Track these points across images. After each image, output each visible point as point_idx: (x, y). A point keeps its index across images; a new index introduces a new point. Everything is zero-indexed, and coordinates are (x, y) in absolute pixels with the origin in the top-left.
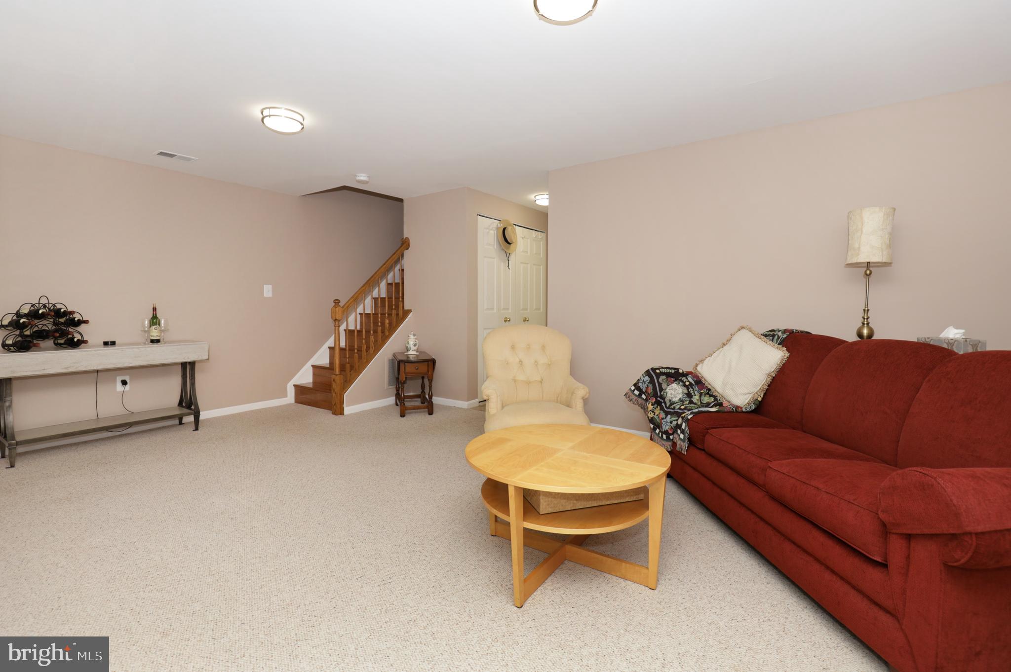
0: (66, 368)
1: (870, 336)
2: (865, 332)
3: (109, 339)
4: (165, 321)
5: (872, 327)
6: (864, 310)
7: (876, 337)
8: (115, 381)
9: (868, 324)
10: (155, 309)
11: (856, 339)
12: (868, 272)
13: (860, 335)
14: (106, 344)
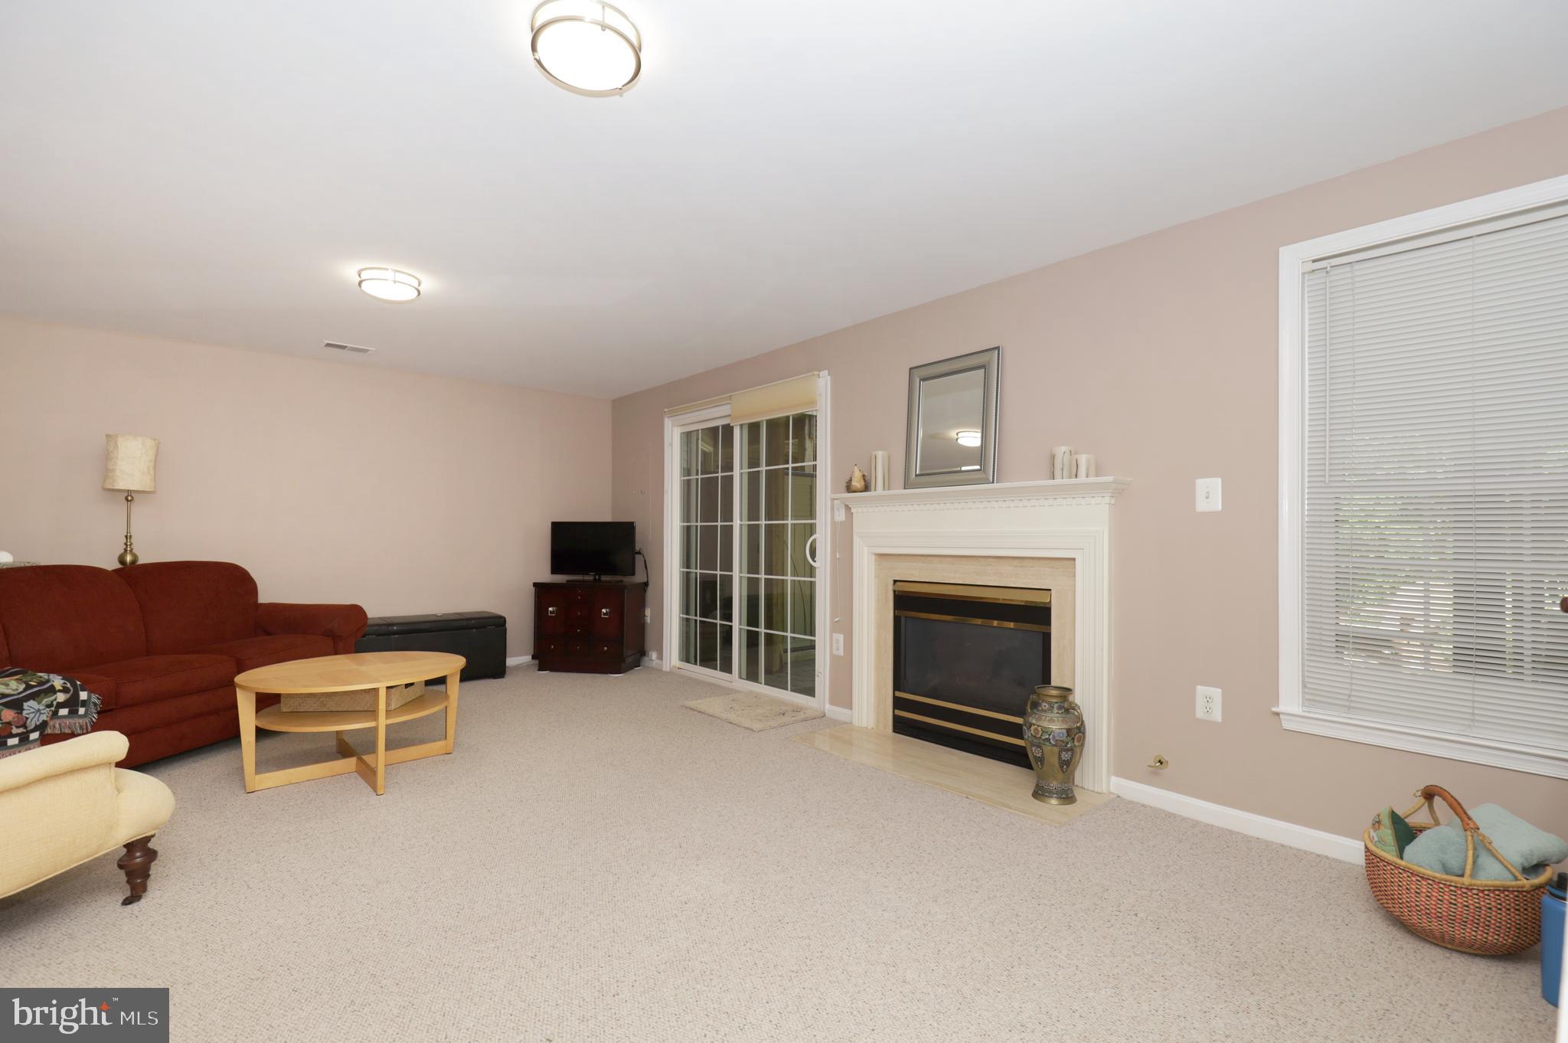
1: (134, 562)
2: (129, 558)
5: (136, 553)
6: (126, 537)
7: (142, 561)
9: (131, 551)
11: (119, 566)
12: (129, 498)
13: (122, 560)
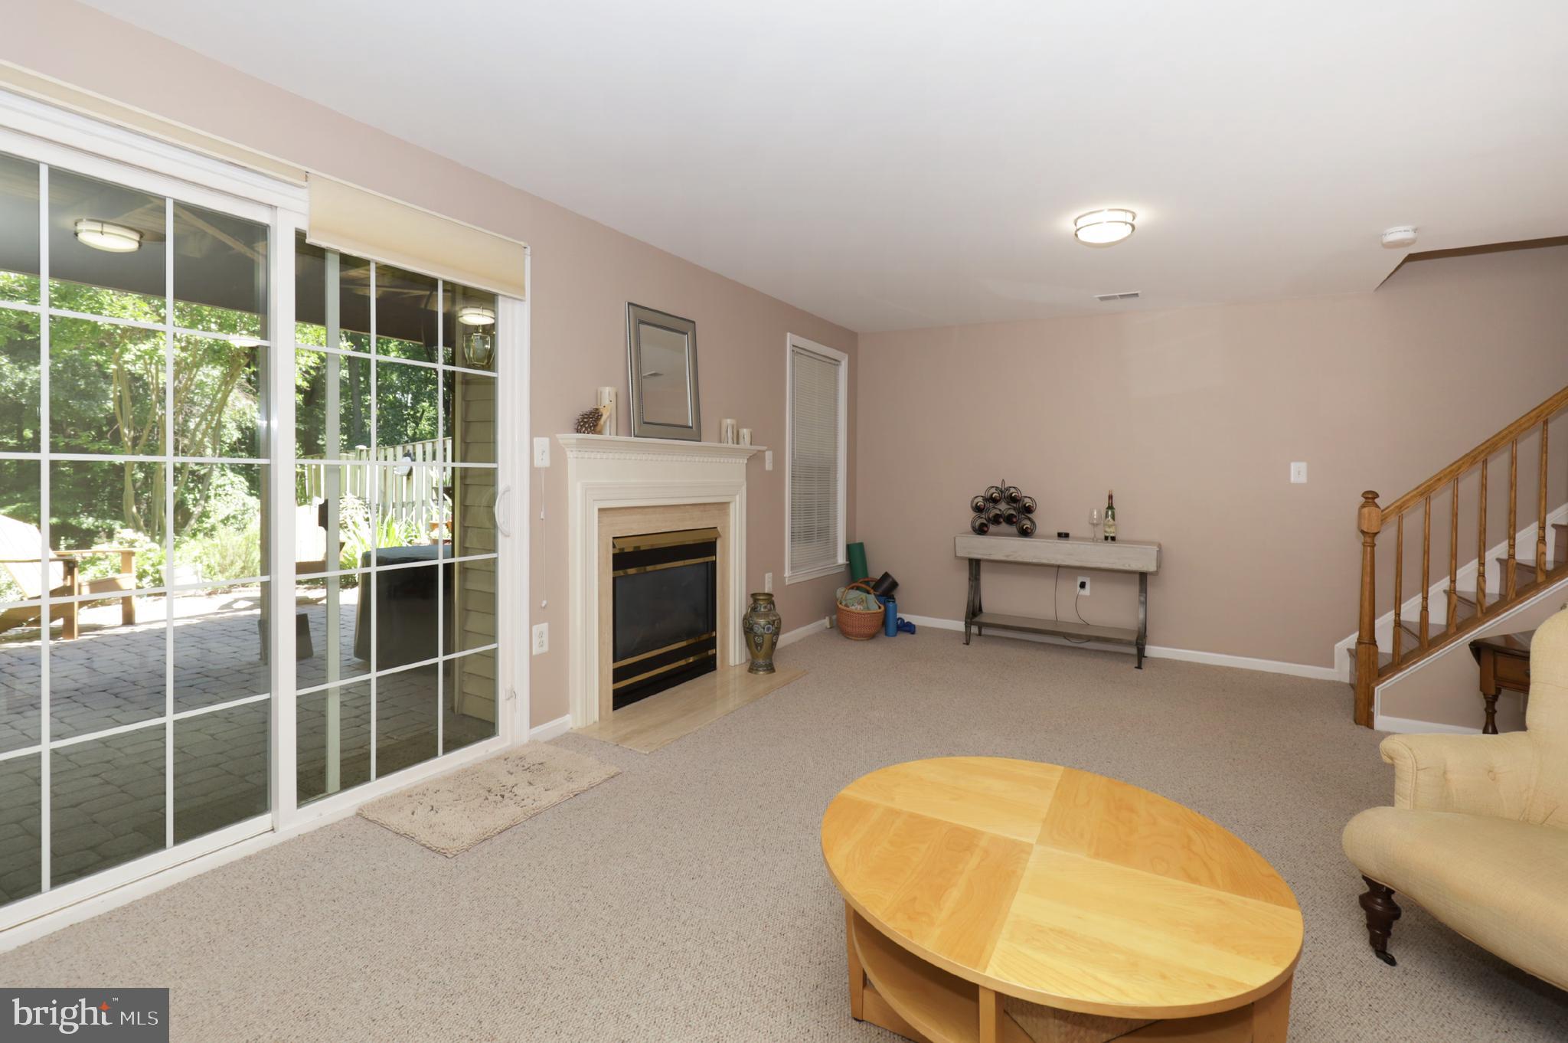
0: (1007, 556)
3: (1063, 530)
4: (1097, 513)
8: (1076, 580)
10: (1111, 497)
14: (1060, 535)
